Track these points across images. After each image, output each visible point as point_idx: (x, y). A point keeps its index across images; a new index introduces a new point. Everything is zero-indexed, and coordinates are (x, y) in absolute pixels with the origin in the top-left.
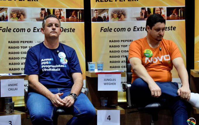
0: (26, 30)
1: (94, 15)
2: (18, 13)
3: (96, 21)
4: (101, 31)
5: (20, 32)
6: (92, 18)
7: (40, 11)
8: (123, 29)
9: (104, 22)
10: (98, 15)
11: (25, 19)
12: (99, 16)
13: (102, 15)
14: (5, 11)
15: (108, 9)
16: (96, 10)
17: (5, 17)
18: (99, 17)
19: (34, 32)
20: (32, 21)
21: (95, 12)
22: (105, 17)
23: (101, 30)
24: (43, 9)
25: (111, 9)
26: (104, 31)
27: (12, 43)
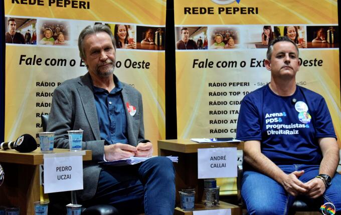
0: (238, 64)
2: (225, 34)
5: (229, 67)
7: (261, 31)
14: (203, 33)
17: (203, 42)
19: (251, 66)
20: (248, 48)
24: (266, 28)
27: (215, 86)
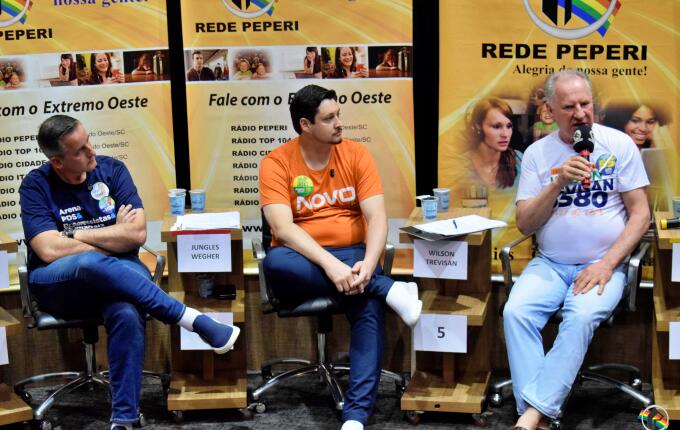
1: (192, 64)
3: (197, 79)
4: (210, 104)
6: (187, 72)
8: (264, 100)
9: (216, 82)
10: (204, 63)
11: (22, 83)
12: (206, 66)
13: (212, 65)
15: (226, 50)
16: (198, 52)
18: (204, 69)
21: (196, 56)
22: (219, 69)
23: (212, 100)
25: (233, 51)
26: (218, 104)
